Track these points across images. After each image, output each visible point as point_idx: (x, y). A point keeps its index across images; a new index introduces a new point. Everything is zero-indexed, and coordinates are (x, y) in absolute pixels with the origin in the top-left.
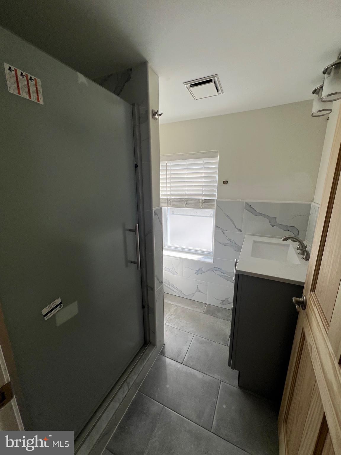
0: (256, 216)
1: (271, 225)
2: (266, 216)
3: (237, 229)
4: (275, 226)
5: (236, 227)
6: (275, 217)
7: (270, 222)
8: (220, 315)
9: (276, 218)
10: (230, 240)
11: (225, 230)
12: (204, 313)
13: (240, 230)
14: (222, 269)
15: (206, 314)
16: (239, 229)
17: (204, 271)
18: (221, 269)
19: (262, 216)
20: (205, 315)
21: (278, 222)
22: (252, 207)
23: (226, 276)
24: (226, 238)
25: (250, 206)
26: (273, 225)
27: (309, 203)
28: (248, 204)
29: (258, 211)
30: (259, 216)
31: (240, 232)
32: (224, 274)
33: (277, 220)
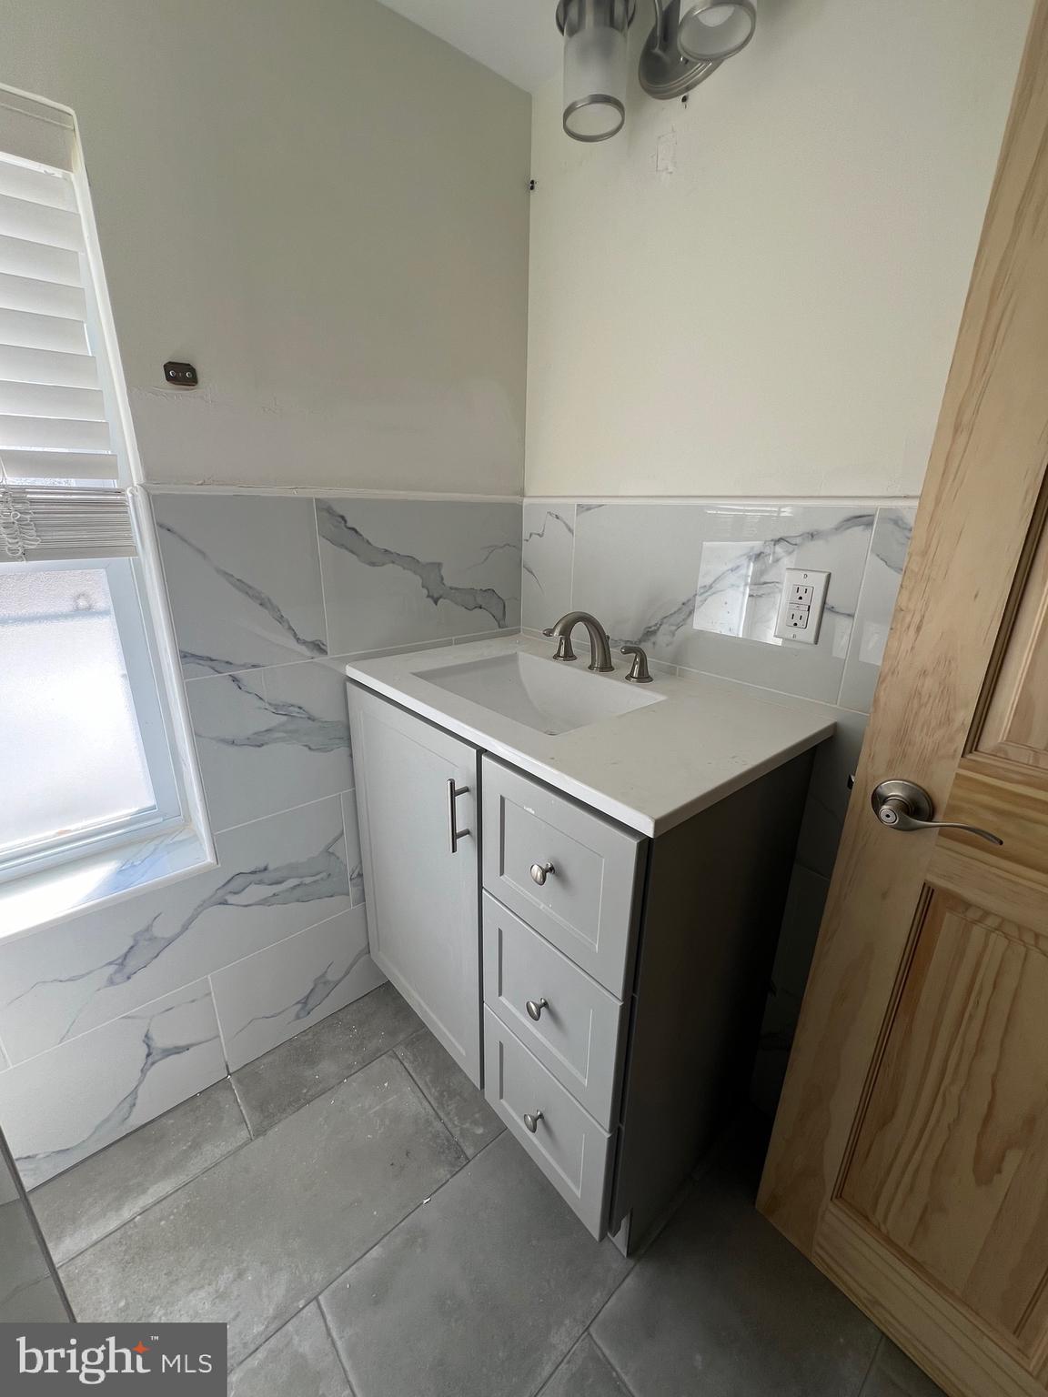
0: (373, 564)
1: (428, 596)
2: (411, 562)
3: (304, 643)
4: (441, 597)
5: (295, 635)
6: (439, 561)
7: (423, 587)
8: (327, 1067)
9: (439, 565)
10: (277, 708)
11: (244, 666)
12: (260, 1132)
13: (319, 648)
14: (271, 867)
15: (271, 1126)
16: (313, 643)
17: (168, 935)
18: (266, 869)
19: (393, 562)
20: (270, 1133)
21: (448, 582)
22: (349, 524)
23: (295, 887)
24: (260, 703)
25: (343, 517)
26: (436, 596)
27: (515, 499)
28: (330, 511)
29: (380, 542)
30: (383, 564)
31: (320, 659)
32: (285, 883)
33: (444, 572)
